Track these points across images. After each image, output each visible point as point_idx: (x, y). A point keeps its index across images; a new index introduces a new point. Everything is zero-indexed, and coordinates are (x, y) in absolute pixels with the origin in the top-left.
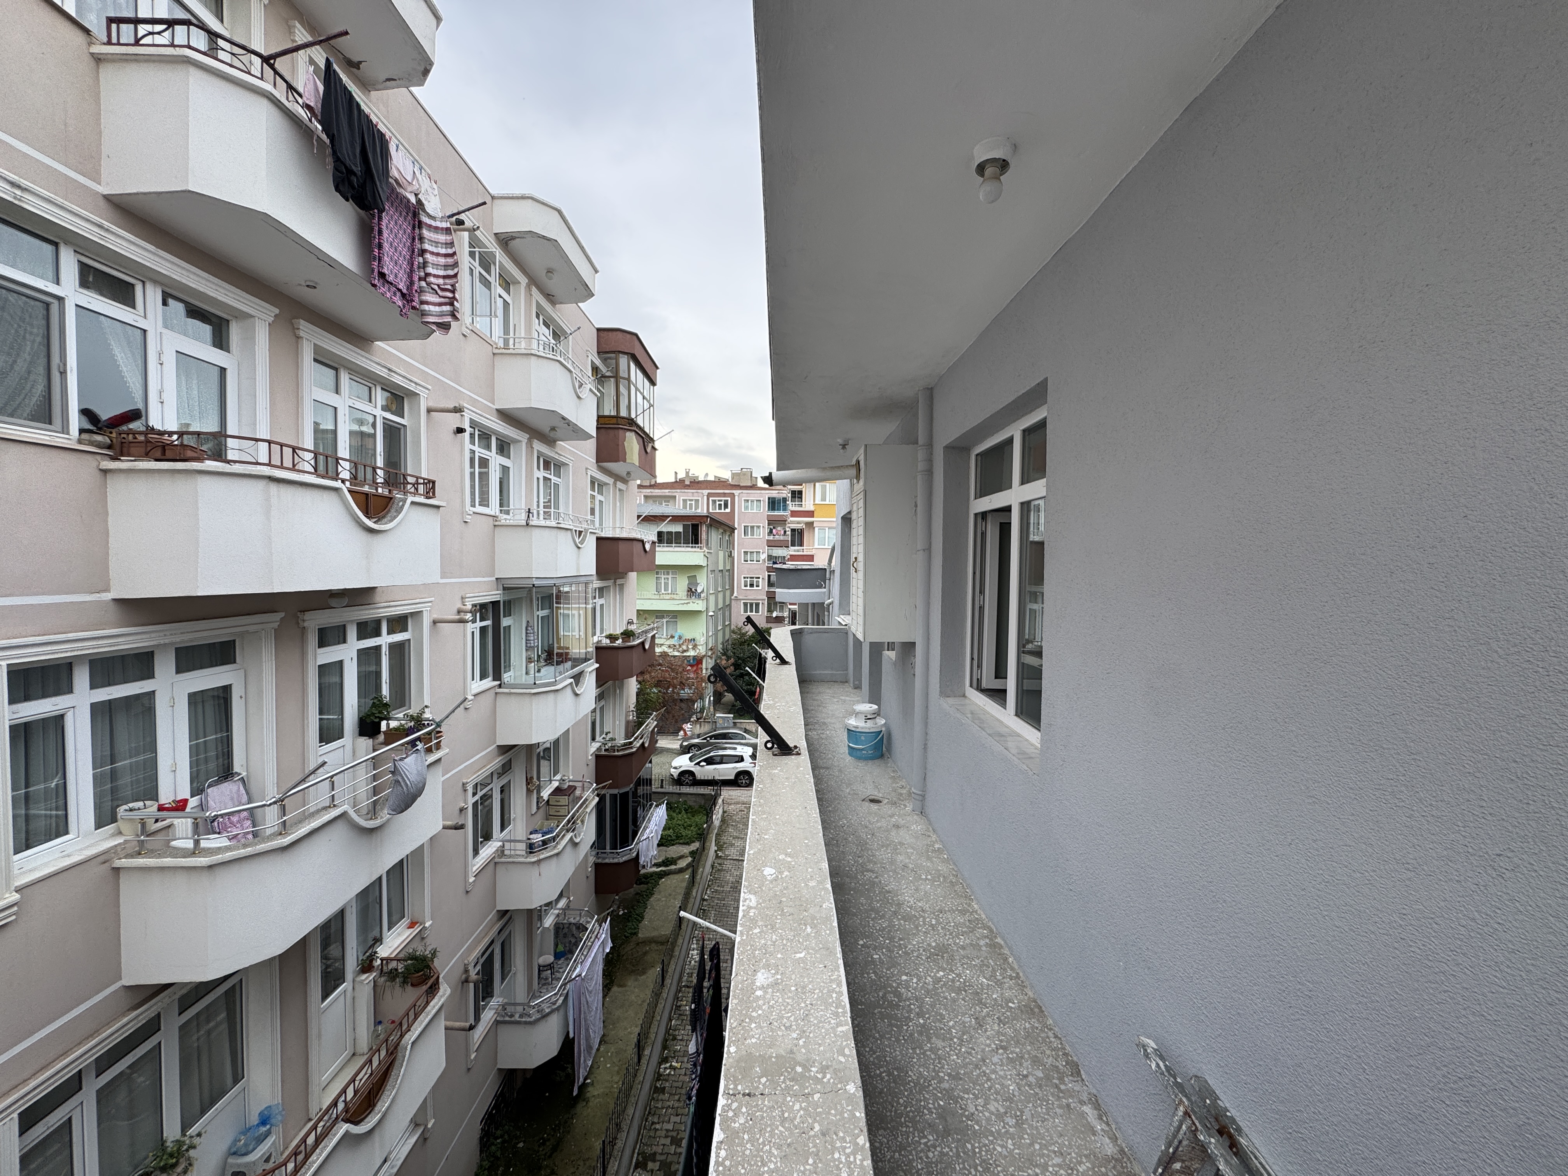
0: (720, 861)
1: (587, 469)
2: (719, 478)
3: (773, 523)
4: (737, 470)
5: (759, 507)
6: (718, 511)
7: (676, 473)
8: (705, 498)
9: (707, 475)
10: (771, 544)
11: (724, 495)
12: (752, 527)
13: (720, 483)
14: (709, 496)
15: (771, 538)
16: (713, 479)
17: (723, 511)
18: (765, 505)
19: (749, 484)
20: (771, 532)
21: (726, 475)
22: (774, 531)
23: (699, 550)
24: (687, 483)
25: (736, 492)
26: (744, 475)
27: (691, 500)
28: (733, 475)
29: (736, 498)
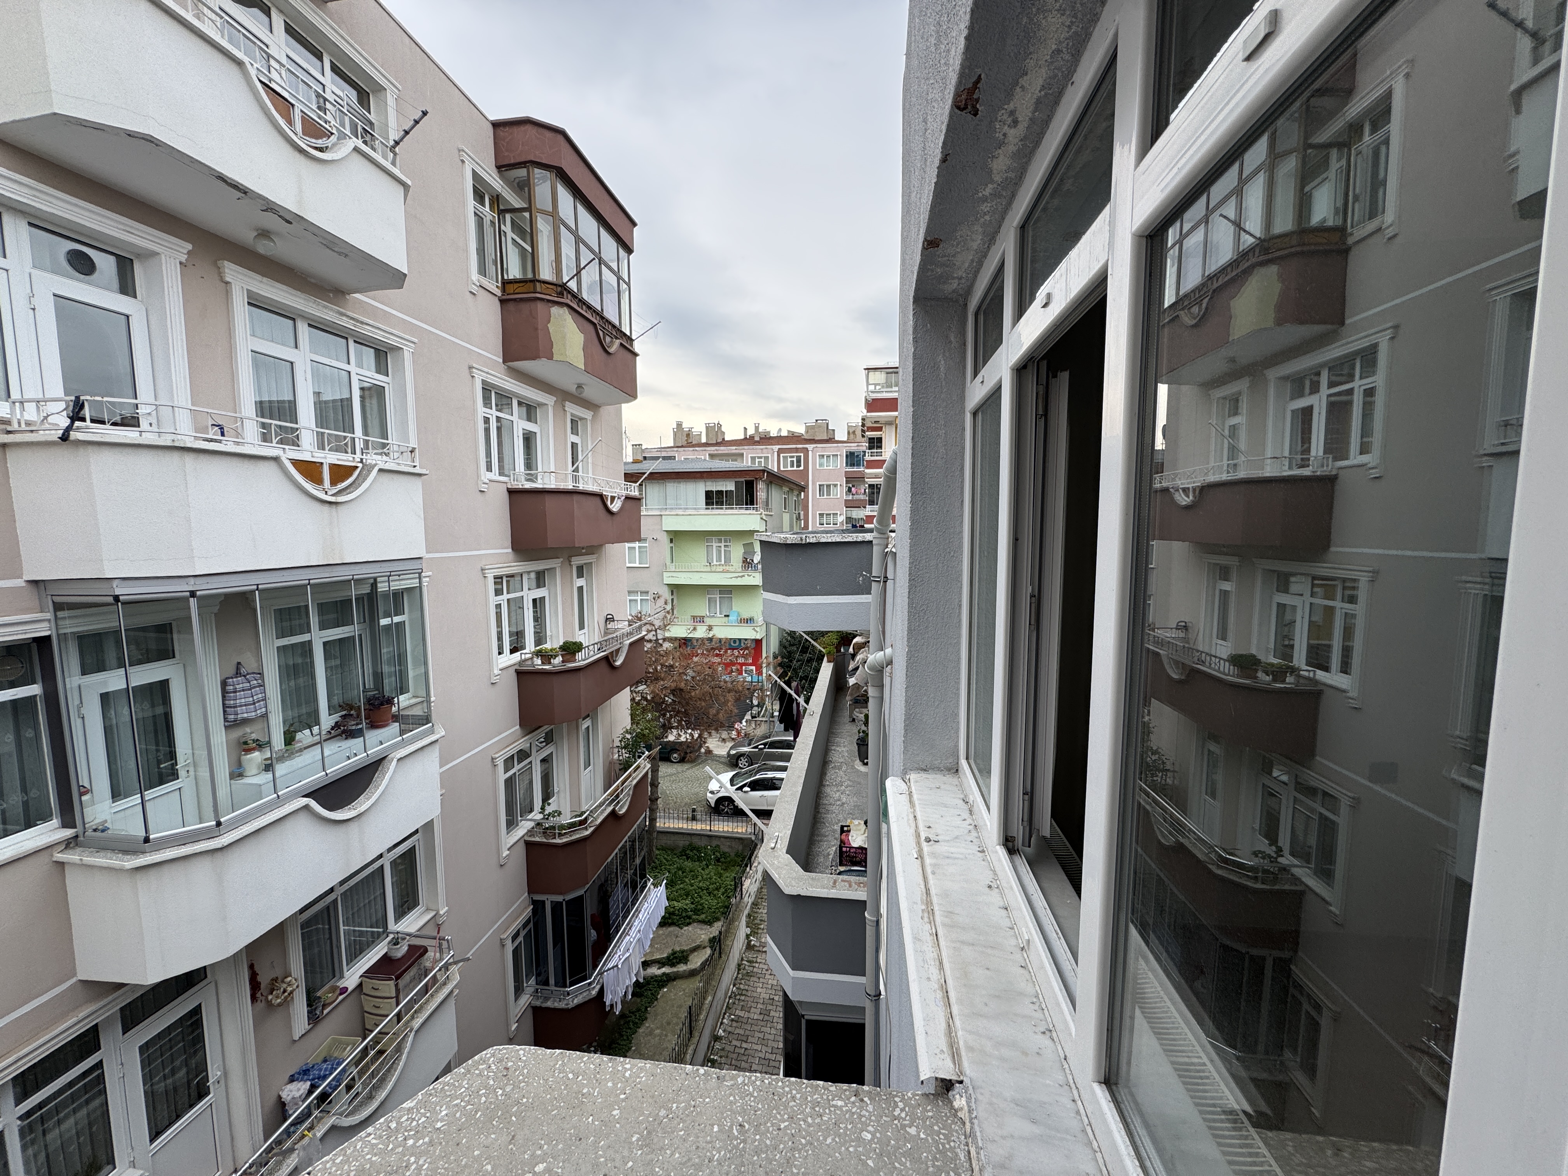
0: (750, 955)
1: (471, 368)
2: (793, 433)
3: (853, 480)
4: (811, 421)
5: (835, 462)
6: (789, 469)
7: (745, 429)
8: (776, 454)
9: (780, 430)
10: (849, 505)
11: (797, 450)
12: (828, 486)
13: (793, 438)
14: (780, 451)
15: (850, 497)
16: (786, 434)
17: (795, 468)
18: (841, 462)
19: (825, 438)
20: (850, 490)
21: (800, 429)
22: (853, 489)
23: (754, 512)
24: (757, 439)
25: (810, 447)
26: (820, 427)
27: (761, 458)
28: (808, 429)
29: (810, 453)
